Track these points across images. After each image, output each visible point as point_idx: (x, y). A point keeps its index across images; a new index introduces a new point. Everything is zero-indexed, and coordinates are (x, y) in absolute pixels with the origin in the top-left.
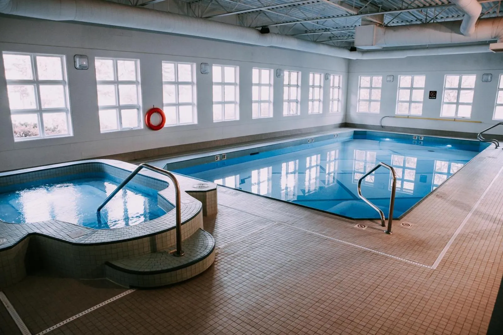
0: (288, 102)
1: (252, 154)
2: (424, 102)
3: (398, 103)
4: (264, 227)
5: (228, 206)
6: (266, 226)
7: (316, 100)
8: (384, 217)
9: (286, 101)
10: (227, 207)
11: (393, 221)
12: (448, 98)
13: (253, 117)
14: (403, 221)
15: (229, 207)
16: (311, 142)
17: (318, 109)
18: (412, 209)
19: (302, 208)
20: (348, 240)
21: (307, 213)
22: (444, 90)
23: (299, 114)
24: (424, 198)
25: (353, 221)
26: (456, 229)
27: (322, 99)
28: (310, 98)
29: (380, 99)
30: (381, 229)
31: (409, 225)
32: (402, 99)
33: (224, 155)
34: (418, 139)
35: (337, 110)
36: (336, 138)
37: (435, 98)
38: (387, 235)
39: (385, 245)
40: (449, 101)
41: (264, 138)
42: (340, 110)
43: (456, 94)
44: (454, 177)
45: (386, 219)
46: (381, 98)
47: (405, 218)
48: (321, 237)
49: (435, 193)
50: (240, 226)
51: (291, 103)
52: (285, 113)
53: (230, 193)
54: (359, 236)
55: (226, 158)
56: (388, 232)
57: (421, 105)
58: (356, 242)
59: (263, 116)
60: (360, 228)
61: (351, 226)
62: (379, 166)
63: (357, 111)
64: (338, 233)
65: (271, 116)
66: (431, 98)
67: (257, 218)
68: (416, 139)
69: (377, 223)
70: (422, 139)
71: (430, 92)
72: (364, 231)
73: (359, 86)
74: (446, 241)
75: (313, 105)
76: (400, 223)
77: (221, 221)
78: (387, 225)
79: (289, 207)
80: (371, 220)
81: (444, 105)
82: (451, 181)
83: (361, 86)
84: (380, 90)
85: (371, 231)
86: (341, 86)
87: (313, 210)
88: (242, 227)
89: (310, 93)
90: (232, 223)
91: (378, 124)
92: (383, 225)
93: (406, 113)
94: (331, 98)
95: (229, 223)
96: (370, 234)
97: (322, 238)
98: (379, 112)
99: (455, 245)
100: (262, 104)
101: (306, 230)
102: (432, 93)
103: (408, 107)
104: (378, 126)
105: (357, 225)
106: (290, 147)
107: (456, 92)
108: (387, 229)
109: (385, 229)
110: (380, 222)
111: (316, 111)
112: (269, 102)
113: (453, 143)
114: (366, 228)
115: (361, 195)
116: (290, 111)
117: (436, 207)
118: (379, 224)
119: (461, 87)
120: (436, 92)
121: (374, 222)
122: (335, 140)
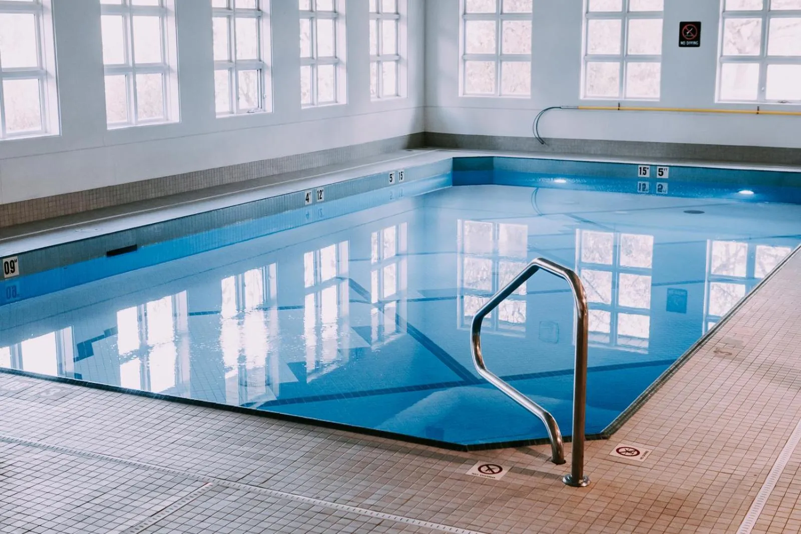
0: (230, 69)
1: (111, 254)
2: (665, 58)
3: (586, 63)
4: (167, 503)
5: (34, 441)
6: (174, 499)
7: (325, 61)
8: (558, 432)
9: (222, 66)
10: (29, 445)
11: (587, 443)
12: (734, 44)
13: (108, 122)
14: (618, 440)
15: (35, 446)
16: (314, 203)
17: (332, 90)
18: (645, 398)
19: (298, 425)
20: (450, 518)
21: (309, 441)
22: (724, 18)
23: (269, 107)
24: (677, 362)
25: (462, 455)
26: (778, 450)
27: (343, 55)
28: (305, 52)
29: (529, 52)
30: (552, 472)
31: (638, 453)
32: (600, 51)
33: (9, 260)
34: (653, 175)
35: (394, 92)
36: (397, 183)
37: (698, 45)
38: (572, 491)
39: (568, 522)
40: (740, 51)
41: (153, 196)
42: (404, 94)
43: (758, 32)
44: (762, 290)
45: (566, 439)
46: (534, 48)
47: (625, 429)
48: (361, 519)
49: (711, 342)
50: (79, 510)
51: (240, 73)
52: (222, 106)
53: (38, 396)
54: (485, 502)
55: (17, 273)
56: (575, 480)
57: (658, 66)
58: (474, 522)
59: (144, 119)
60: (485, 476)
61: (458, 471)
62: (533, 270)
63: (460, 95)
64: (414, 499)
65: (174, 117)
66: (686, 46)
67: (141, 476)
68: (648, 175)
69: (538, 455)
70: (666, 175)
71: (682, 24)
72: (501, 485)
73: (461, 12)
74: (751, 494)
75: (315, 80)
76: (609, 448)
77: (10, 500)
78: (568, 456)
79: (250, 425)
80: (519, 445)
81: (724, 65)
82: (757, 300)
83: (468, 12)
84: (528, 24)
85: (521, 483)
86: (403, 11)
87: (331, 431)
88: (88, 513)
89: (302, 36)
90: (48, 503)
91: (528, 133)
92: (558, 460)
93: (612, 94)
94: (373, 51)
95: (39, 500)
96: (517, 493)
97: (365, 519)
98: (529, 93)
99: (776, 503)
100: (140, 77)
101: (313, 500)
102: (685, 27)
103: (617, 74)
104: (528, 139)
105: (476, 467)
106: (246, 222)
107: (758, 22)
108: (570, 470)
109: (565, 471)
110: (547, 451)
111: (326, 96)
112: (162, 69)
113: (756, 181)
114: (504, 472)
115: (482, 367)
116: (238, 99)
117: (715, 386)
118: (544, 456)
119: (772, 8)
120: (698, 25)
121: (529, 452)
122: (392, 190)
